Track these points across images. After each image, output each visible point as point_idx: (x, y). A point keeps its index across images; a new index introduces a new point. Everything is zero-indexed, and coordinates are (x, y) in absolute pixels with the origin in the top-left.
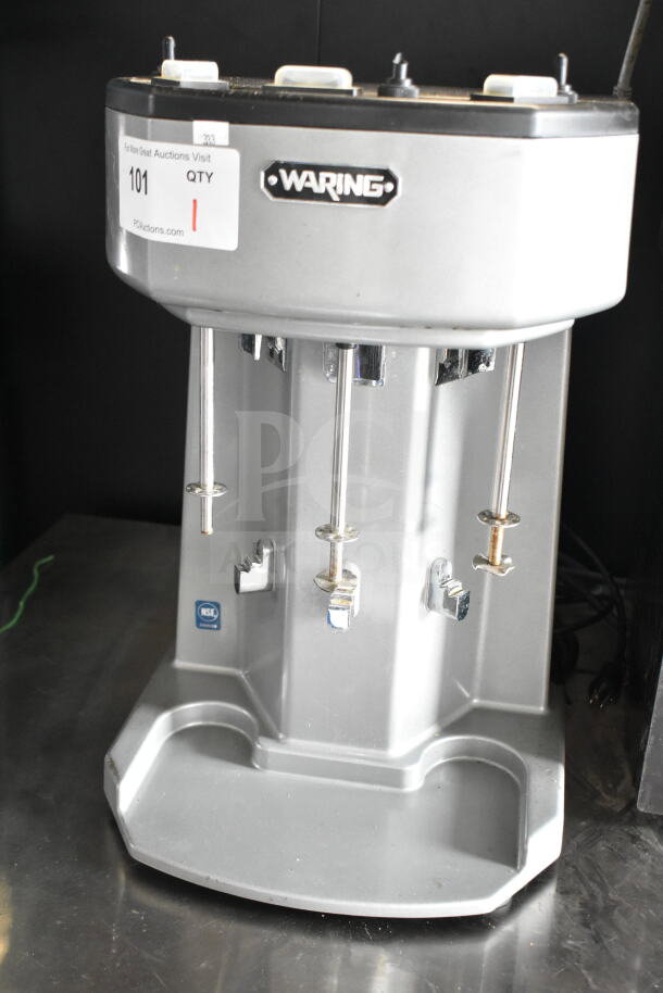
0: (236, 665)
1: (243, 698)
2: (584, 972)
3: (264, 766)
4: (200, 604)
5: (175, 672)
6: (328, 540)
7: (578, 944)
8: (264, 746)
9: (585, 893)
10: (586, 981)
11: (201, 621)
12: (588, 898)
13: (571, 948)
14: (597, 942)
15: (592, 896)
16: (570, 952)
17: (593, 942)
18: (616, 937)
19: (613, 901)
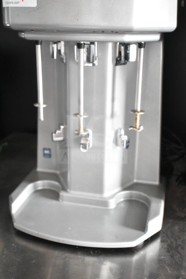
0: (56, 169)
1: (58, 180)
2: (166, 267)
3: (63, 200)
4: (44, 149)
5: (37, 172)
6: (77, 117)
7: (165, 258)
8: (63, 194)
9: (169, 242)
10: (167, 270)
11: (45, 155)
12: (170, 243)
13: (162, 259)
14: (172, 257)
15: (172, 243)
16: (162, 260)
17: (170, 257)
18: (179, 256)
19: (179, 244)
